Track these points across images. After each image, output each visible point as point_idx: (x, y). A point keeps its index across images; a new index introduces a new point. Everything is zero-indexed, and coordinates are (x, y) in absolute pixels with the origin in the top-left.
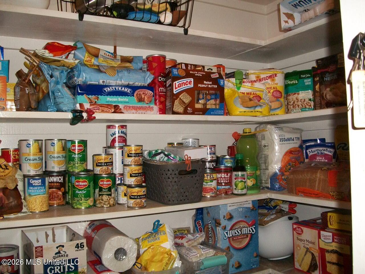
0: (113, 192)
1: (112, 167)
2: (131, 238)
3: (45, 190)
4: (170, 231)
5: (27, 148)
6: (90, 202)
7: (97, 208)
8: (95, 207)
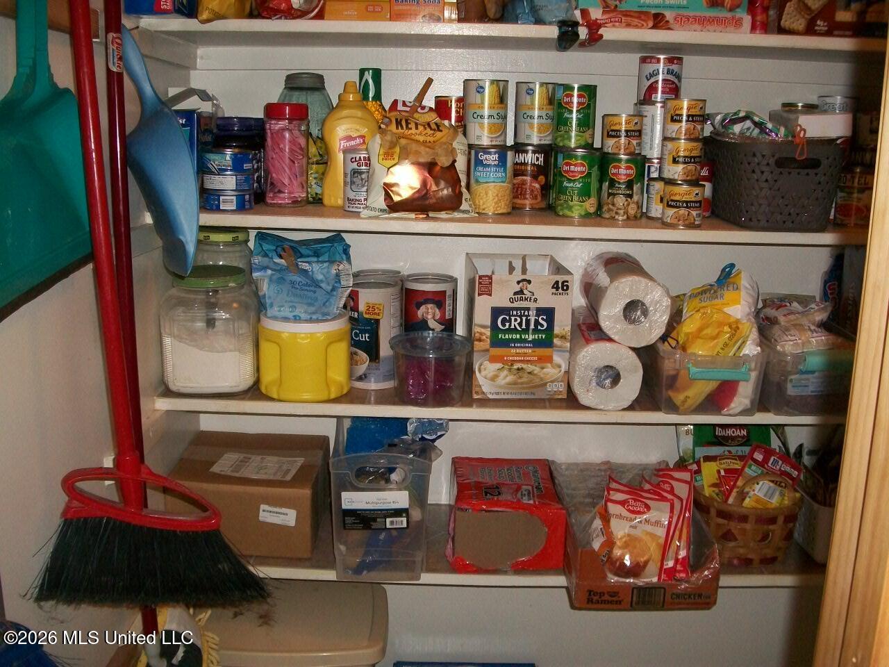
0: (637, 192)
1: (638, 141)
2: (659, 284)
3: (506, 175)
4: (750, 285)
5: (477, 94)
6: (590, 205)
7: (603, 219)
8: (599, 218)
